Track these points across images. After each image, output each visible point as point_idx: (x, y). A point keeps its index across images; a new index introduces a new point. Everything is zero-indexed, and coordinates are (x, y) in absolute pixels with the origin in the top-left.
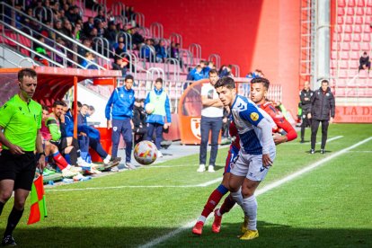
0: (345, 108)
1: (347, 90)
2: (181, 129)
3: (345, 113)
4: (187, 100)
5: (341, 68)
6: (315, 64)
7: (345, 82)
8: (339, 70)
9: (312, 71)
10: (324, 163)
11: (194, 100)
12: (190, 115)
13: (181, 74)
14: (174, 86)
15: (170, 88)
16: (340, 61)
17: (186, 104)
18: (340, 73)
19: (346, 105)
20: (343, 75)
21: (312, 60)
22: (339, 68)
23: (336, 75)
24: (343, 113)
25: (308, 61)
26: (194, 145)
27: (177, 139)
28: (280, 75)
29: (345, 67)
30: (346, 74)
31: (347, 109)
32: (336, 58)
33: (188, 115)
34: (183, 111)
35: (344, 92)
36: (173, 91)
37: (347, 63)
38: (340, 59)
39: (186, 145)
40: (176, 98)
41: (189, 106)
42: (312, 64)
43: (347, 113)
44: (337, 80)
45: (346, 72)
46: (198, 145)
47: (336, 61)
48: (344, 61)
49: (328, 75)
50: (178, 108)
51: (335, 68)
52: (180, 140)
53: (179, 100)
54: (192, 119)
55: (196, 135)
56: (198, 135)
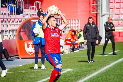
0: (119, 33)
1: (120, 21)
2: (18, 49)
3: (120, 36)
4: (22, 30)
5: (116, 8)
6: (100, 6)
7: (119, 17)
8: (115, 10)
9: (98, 10)
10: (108, 68)
11: (26, 30)
12: (24, 40)
14: (13, 22)
15: (11, 23)
16: (115, 4)
17: (21, 33)
19: (120, 31)
20: (118, 12)
21: (98, 4)
22: (115, 8)
23: (113, 12)
24: (118, 36)
25: (96, 4)
26: (27, 58)
27: (16, 55)
28: (79, 13)
29: (119, 7)
30: (120, 12)
31: (121, 34)
32: (113, 2)
33: (23, 40)
34: (19, 37)
35: (119, 23)
36: (13, 25)
37: (120, 5)
38: (116, 2)
39: (22, 58)
40: (15, 29)
41: (23, 34)
42: (98, 6)
43: (121, 36)
44: (114, 16)
45: (120, 10)
46: (29, 58)
47: (113, 4)
48: (118, 4)
49: (109, 13)
50: (16, 35)
51: (112, 8)
52: (18, 55)
53: (16, 30)
54: (25, 42)
55: (27, 52)
56: (29, 52)
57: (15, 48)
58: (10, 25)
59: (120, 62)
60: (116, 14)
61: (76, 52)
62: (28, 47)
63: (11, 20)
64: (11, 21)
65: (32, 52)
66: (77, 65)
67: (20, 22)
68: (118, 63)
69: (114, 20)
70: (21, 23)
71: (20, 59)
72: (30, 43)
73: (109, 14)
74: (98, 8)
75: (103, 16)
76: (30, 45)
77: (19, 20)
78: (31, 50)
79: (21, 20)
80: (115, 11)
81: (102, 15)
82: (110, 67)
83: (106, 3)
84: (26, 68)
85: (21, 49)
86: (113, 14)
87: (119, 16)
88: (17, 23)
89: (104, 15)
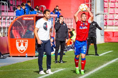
0: (113, 33)
1: (114, 21)
2: (9, 46)
4: (13, 28)
5: (111, 8)
6: (94, 5)
8: (110, 9)
9: (92, 9)
10: (102, 69)
11: (18, 28)
12: (16, 38)
13: (9, 11)
14: (5, 19)
16: (110, 3)
17: (13, 31)
18: (110, 10)
19: (114, 31)
20: (112, 12)
21: (92, 3)
22: (109, 8)
23: (107, 12)
24: (112, 36)
25: (90, 3)
26: (18, 57)
27: (7, 53)
28: (72, 12)
29: (114, 7)
30: (114, 12)
31: (114, 34)
32: (108, 1)
33: (14, 38)
34: (10, 35)
35: (113, 23)
36: (4, 22)
37: (115, 4)
38: (110, 2)
39: (13, 56)
40: (6, 27)
41: (15, 32)
42: (92, 5)
43: (115, 36)
44: (108, 15)
45: (114, 10)
46: (20, 57)
47: (108, 3)
48: (113, 3)
49: (103, 12)
50: (7, 33)
51: (107, 8)
52: (9, 53)
53: (8, 28)
54: (17, 40)
55: (19, 50)
56: (20, 50)
57: (6, 46)
58: (2, 22)
59: (114, 62)
60: (110, 14)
61: (68, 52)
62: (20, 45)
63: (3, 17)
64: (3, 19)
65: (23, 51)
66: (70, 65)
67: (12, 19)
68: (112, 63)
69: (108, 19)
70: (12, 21)
71: (11, 58)
72: (22, 41)
73: (103, 14)
74: (92, 7)
75: (97, 16)
76: (21, 43)
77: (11, 17)
78: (22, 48)
79: (12, 17)
80: (109, 11)
81: (96, 14)
82: (104, 67)
83: (100, 2)
84: (17, 67)
85: (12, 47)
86: (107, 13)
87: (113, 16)
88: (8, 20)
89: (98, 14)
